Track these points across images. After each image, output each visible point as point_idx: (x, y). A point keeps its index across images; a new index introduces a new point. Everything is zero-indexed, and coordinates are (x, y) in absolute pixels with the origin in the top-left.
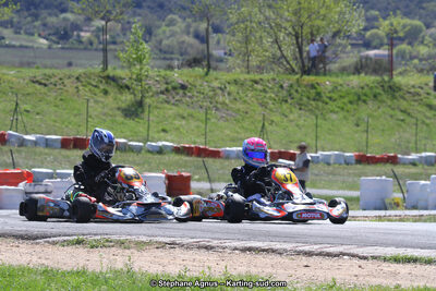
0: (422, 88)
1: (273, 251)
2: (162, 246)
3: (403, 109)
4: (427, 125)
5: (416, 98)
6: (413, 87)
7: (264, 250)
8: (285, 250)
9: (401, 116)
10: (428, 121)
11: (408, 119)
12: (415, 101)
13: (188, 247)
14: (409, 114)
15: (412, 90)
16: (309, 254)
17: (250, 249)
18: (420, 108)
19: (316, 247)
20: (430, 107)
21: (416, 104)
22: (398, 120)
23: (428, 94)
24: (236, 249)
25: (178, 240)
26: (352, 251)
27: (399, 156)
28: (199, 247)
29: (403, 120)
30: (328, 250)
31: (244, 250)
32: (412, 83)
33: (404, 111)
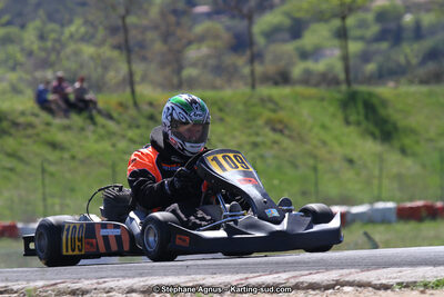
0: (36, 115)
3: (9, 151)
4: (52, 175)
5: (30, 131)
6: (23, 113)
9: (9, 163)
10: (52, 169)
11: (20, 167)
12: (29, 137)
14: (20, 159)
15: (21, 120)
18: (36, 148)
20: (54, 146)
21: (29, 141)
22: (4, 168)
23: (48, 124)
27: (20, 225)
29: (11, 170)
32: (20, 107)
33: (12, 155)
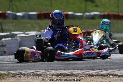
1: (73, 75)
2: (14, 75)
7: (68, 75)
8: (79, 74)
13: (28, 75)
16: (91, 75)
17: (61, 75)
19: (95, 71)
24: (53, 75)
25: (23, 72)
26: (114, 73)
28: (34, 75)
30: (101, 73)
31: (58, 75)
